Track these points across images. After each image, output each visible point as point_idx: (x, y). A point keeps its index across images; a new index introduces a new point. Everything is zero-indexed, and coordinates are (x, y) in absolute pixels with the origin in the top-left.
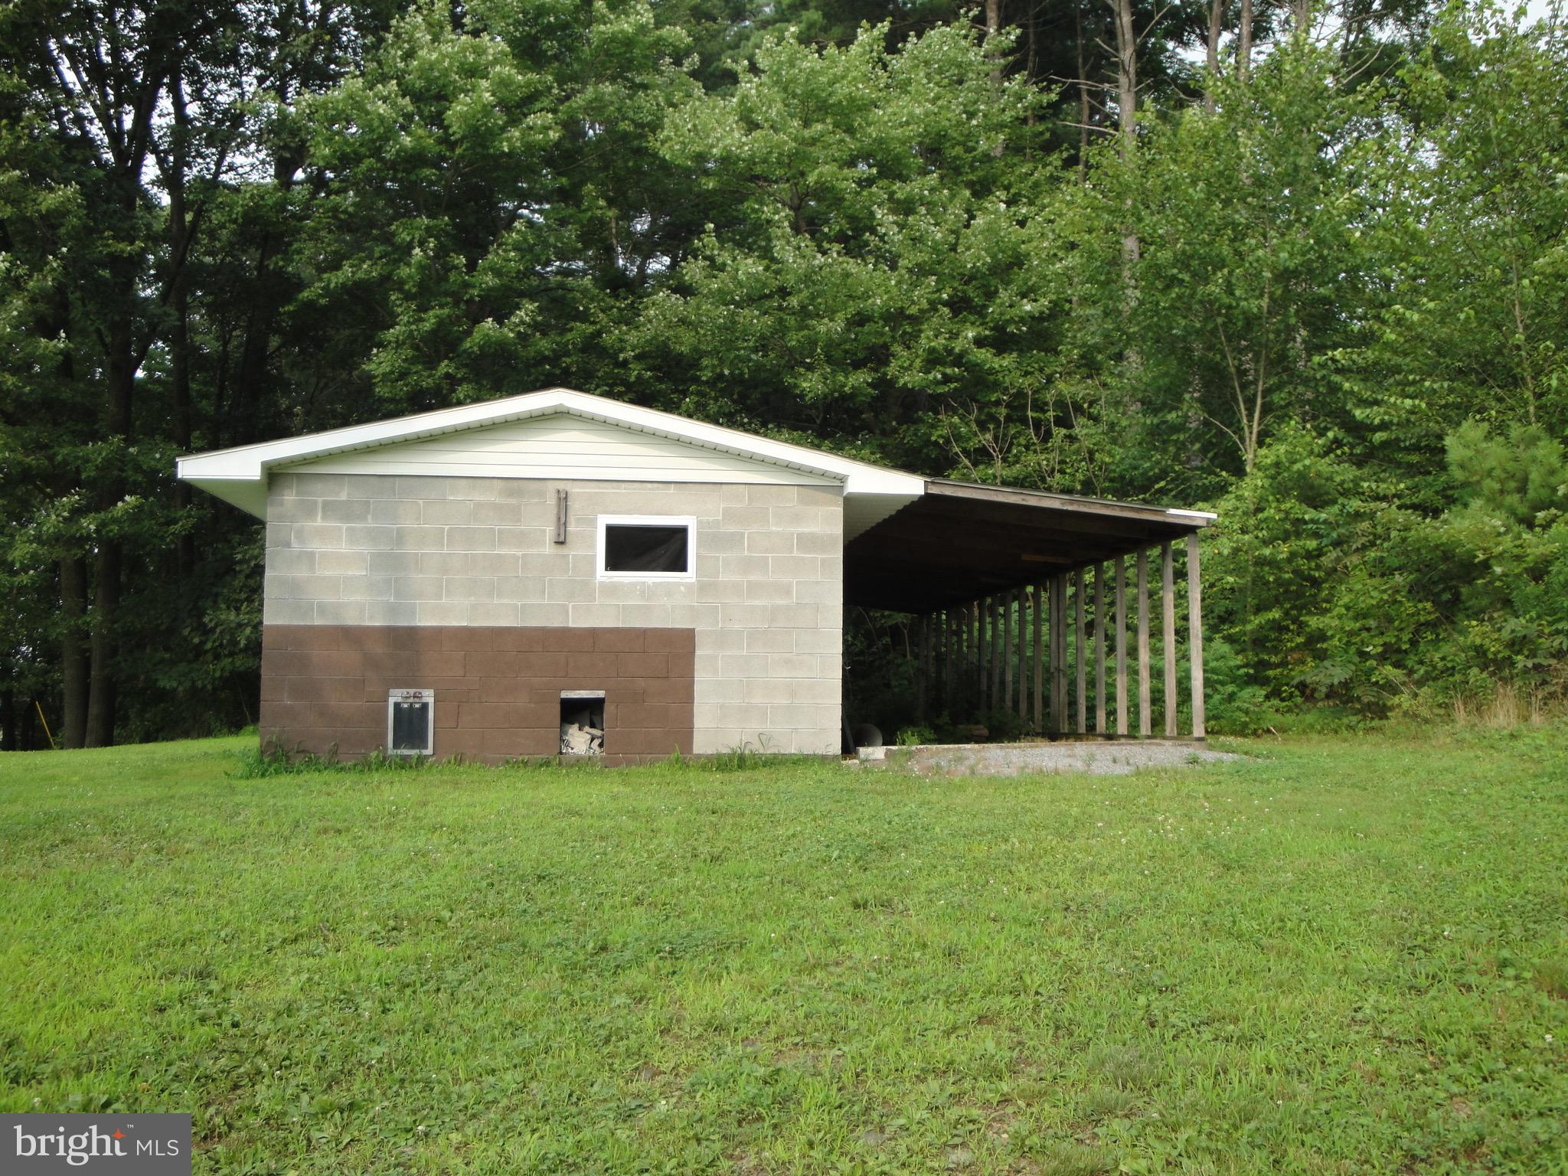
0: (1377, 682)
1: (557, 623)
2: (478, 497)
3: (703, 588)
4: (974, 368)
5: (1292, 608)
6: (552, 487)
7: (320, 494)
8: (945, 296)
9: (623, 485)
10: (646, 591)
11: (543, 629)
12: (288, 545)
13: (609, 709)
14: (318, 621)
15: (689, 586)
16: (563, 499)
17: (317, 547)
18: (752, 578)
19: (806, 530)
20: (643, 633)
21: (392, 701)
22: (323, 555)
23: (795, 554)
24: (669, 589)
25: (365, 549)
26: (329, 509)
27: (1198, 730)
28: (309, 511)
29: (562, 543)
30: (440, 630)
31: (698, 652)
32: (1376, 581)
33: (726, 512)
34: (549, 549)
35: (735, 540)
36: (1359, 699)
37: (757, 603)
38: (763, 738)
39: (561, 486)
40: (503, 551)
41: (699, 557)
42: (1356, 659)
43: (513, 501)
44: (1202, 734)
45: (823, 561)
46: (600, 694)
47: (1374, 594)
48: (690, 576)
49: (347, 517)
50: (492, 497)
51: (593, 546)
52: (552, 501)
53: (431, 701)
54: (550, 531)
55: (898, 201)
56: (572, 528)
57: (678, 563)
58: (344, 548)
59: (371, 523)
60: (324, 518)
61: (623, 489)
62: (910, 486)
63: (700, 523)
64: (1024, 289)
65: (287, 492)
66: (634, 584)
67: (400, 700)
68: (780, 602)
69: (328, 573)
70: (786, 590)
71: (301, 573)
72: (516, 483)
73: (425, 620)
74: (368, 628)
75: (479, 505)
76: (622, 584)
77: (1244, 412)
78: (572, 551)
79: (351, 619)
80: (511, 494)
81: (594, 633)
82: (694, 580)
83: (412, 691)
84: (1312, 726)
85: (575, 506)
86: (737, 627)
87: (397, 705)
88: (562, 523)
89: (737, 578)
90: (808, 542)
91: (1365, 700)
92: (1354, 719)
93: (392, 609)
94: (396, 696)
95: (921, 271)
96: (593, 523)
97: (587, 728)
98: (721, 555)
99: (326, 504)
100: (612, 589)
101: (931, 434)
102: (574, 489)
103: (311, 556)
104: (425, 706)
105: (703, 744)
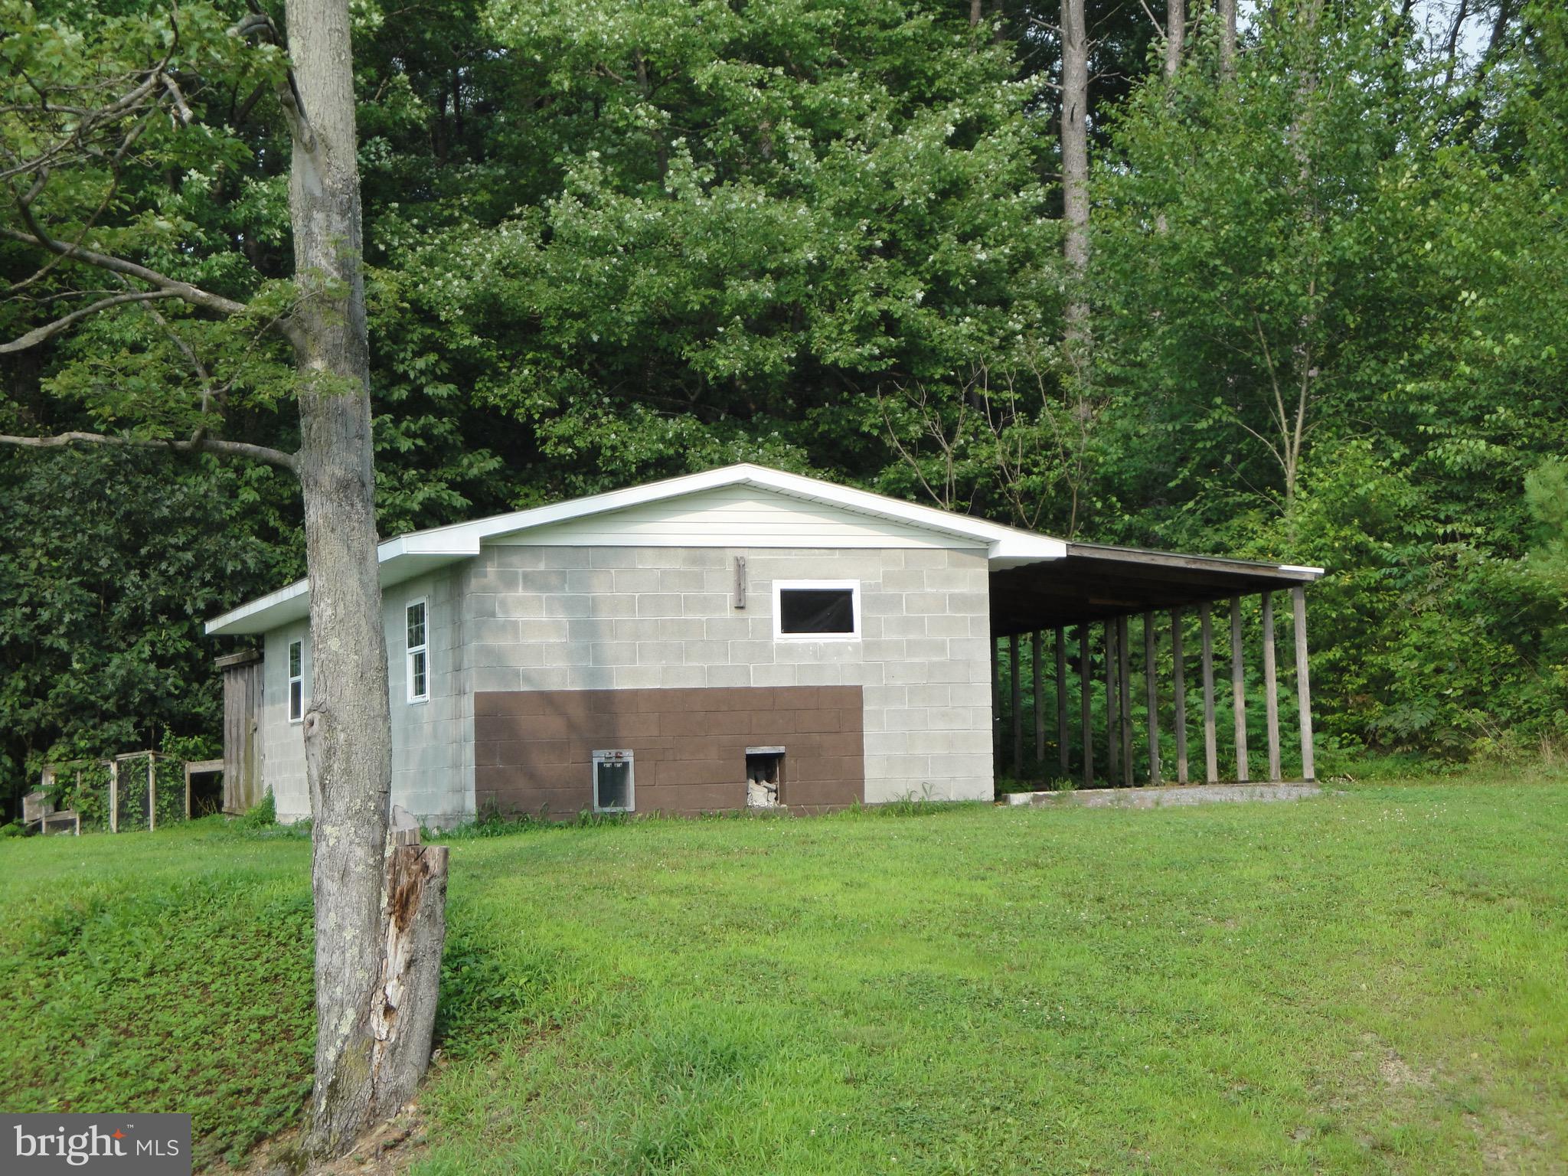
0: (1458, 725)
1: (739, 683)
2: (665, 565)
3: (869, 647)
4: (914, 335)
5: (1351, 648)
6: (730, 555)
7: (522, 565)
8: (879, 243)
9: (794, 552)
10: (818, 651)
11: (728, 689)
12: (493, 615)
13: (789, 762)
14: (524, 688)
15: (855, 646)
16: (740, 567)
17: (519, 616)
18: (911, 637)
19: (957, 591)
20: (818, 690)
21: (595, 762)
22: (525, 623)
23: (948, 613)
24: (839, 649)
25: (562, 617)
26: (529, 580)
27: (1309, 773)
28: (510, 582)
29: (742, 608)
30: (635, 693)
31: (866, 708)
32: (1456, 623)
33: (886, 575)
34: (730, 613)
35: (893, 603)
36: (1440, 742)
37: (916, 660)
38: (927, 787)
39: (739, 553)
40: (690, 617)
41: (863, 618)
42: (1436, 702)
43: (695, 569)
44: (1312, 776)
45: (972, 619)
46: (781, 749)
47: (1456, 636)
48: (856, 637)
49: (544, 587)
50: (675, 564)
51: (769, 610)
52: (731, 568)
53: (631, 760)
54: (730, 596)
55: (804, 108)
56: (750, 593)
57: (845, 624)
58: (544, 617)
59: (568, 593)
60: (525, 588)
61: (793, 555)
62: (1050, 548)
63: (862, 585)
64: (968, 228)
65: (489, 564)
66: (807, 645)
67: (603, 760)
68: (935, 659)
69: (532, 641)
70: (940, 648)
71: (503, 642)
72: (698, 552)
73: (621, 683)
74: (569, 692)
75: (664, 572)
76: (797, 645)
77: (1284, 421)
78: (752, 615)
79: (554, 684)
80: (694, 561)
81: (773, 691)
82: (860, 640)
83: (613, 752)
84: (1389, 772)
85: (752, 573)
86: (899, 683)
87: (600, 765)
88: (740, 589)
89: (895, 637)
90: (960, 602)
91: (1448, 743)
92: (1436, 763)
93: (593, 674)
94: (600, 756)
95: (846, 211)
96: (768, 587)
97: (764, 783)
98: (883, 617)
99: (526, 576)
100: (788, 650)
101: (861, 423)
102: (751, 556)
103: (515, 624)
104: (626, 765)
105: (873, 794)
